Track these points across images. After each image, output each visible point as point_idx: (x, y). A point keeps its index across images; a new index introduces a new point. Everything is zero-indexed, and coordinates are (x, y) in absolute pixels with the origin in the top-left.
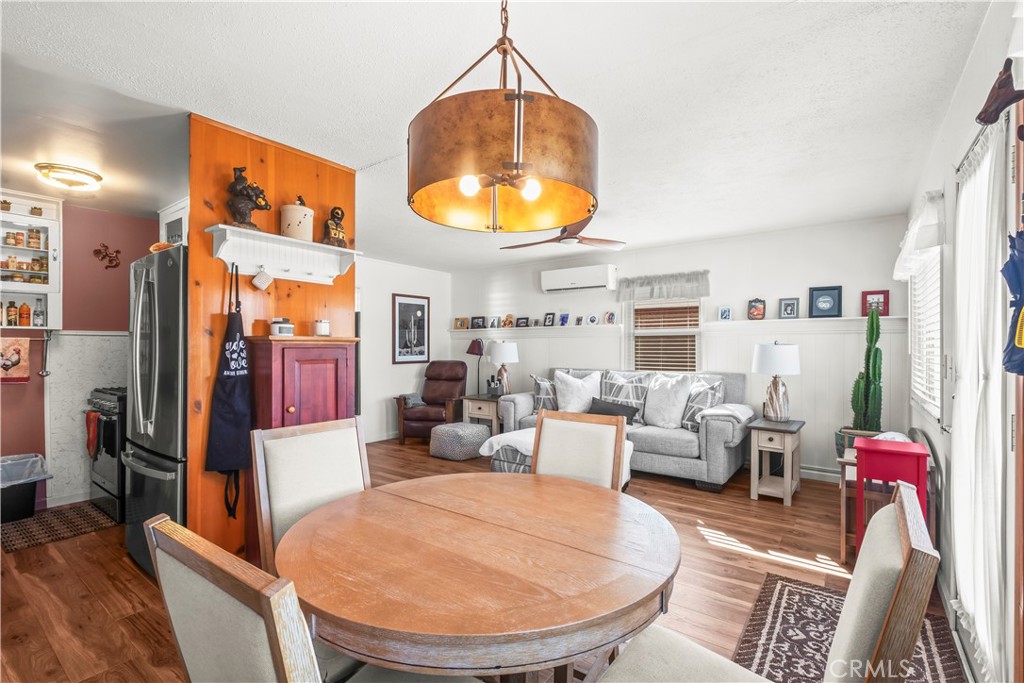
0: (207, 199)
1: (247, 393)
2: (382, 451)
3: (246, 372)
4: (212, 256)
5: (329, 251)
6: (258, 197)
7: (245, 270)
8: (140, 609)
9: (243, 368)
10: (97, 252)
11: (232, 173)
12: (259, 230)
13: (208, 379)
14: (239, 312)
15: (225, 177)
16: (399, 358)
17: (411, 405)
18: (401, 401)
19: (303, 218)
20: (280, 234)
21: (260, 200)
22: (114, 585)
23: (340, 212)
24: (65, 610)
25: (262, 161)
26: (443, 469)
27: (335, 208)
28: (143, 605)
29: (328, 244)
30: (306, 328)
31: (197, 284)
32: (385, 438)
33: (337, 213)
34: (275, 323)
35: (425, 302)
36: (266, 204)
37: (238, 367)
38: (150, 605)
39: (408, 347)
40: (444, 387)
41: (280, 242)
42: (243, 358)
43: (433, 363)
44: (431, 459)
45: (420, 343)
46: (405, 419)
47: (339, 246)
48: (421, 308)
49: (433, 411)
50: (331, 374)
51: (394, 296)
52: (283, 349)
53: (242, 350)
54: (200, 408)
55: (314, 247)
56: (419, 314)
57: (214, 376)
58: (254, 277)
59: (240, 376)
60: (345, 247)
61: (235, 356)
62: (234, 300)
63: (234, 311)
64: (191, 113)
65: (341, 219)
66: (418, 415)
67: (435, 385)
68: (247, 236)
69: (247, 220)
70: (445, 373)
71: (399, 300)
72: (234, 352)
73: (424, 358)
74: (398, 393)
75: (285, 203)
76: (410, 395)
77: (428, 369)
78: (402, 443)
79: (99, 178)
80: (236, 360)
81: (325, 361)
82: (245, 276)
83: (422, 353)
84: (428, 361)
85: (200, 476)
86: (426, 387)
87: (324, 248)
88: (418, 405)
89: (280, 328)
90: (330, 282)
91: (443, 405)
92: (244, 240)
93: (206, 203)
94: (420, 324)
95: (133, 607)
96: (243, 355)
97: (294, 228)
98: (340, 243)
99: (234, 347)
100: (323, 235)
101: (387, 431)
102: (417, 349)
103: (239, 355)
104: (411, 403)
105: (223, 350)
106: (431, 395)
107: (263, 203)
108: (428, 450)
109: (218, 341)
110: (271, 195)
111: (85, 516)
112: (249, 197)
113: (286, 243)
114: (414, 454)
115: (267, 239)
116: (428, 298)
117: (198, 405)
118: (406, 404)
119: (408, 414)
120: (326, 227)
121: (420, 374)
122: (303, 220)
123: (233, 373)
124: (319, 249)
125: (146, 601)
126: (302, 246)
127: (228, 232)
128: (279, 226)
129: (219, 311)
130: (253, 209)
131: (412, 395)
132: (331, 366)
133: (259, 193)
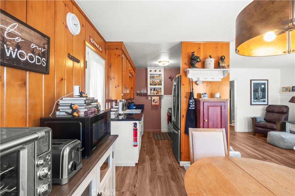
0: (185, 62)
1: (194, 114)
2: (245, 136)
3: (194, 108)
4: (186, 77)
5: (220, 71)
6: (197, 59)
7: (194, 80)
8: (171, 163)
9: (193, 107)
10: (170, 78)
11: (191, 54)
12: (198, 68)
13: (186, 109)
14: (193, 91)
15: (190, 55)
16: (253, 103)
17: (258, 121)
18: (254, 119)
19: (211, 62)
20: (204, 68)
21: (198, 59)
22: (168, 154)
23: (223, 57)
24: (159, 157)
25: (199, 48)
26: (273, 150)
27: (222, 56)
28: (172, 162)
29: (219, 68)
30: (212, 96)
31: (183, 85)
32: (247, 132)
33: (223, 58)
34: (202, 94)
35: (266, 82)
36: (200, 60)
37: (192, 107)
38: (173, 163)
39: (258, 99)
40: (276, 116)
41: (204, 70)
42: (193, 104)
43: (270, 106)
44: (268, 145)
45: (264, 97)
46: (255, 126)
47: (223, 68)
48: (264, 84)
49: (269, 125)
50: (220, 110)
51: (251, 81)
52: (204, 102)
53: (193, 102)
54: (184, 117)
55: (215, 70)
56: (263, 86)
57: (187, 109)
58: (197, 81)
59: (193, 109)
60: (225, 68)
61: (191, 104)
62: (192, 88)
63: (192, 92)
64: (182, 42)
65: (224, 59)
66: (262, 125)
67: (271, 114)
68: (195, 70)
69: (195, 66)
70: (276, 110)
71: (253, 82)
72: (191, 103)
73: (266, 103)
74: (253, 116)
75: (206, 58)
76: (258, 117)
77: (267, 108)
78: (254, 135)
79: (168, 62)
80: (192, 105)
81: (217, 106)
82: (195, 81)
83: (264, 101)
84: (268, 105)
85: (183, 134)
86: (266, 115)
87: (218, 70)
88: (262, 121)
89: (204, 96)
90: (220, 80)
91: (275, 123)
92: (194, 72)
93: (185, 64)
94: (263, 90)
95: (170, 162)
96: (194, 103)
97: (208, 66)
98: (223, 67)
99: (191, 101)
100: (218, 66)
101: (248, 129)
102: (262, 100)
103: (192, 103)
104: (258, 120)
105: (189, 102)
106: (268, 118)
107: (199, 60)
108: (266, 140)
109: (188, 99)
110: (202, 57)
111: (167, 136)
112: (195, 60)
113: (206, 70)
114: (260, 140)
115: (201, 70)
116: (268, 80)
117: (183, 116)
118: (256, 120)
119: (257, 124)
120: (219, 63)
121: (263, 109)
122: (211, 63)
123: (191, 108)
124: (216, 70)
125: (173, 162)
126: (211, 70)
127: (189, 70)
128: (204, 66)
129: (188, 91)
130: (196, 63)
131: (259, 118)
132: (220, 108)
133: (198, 57)
